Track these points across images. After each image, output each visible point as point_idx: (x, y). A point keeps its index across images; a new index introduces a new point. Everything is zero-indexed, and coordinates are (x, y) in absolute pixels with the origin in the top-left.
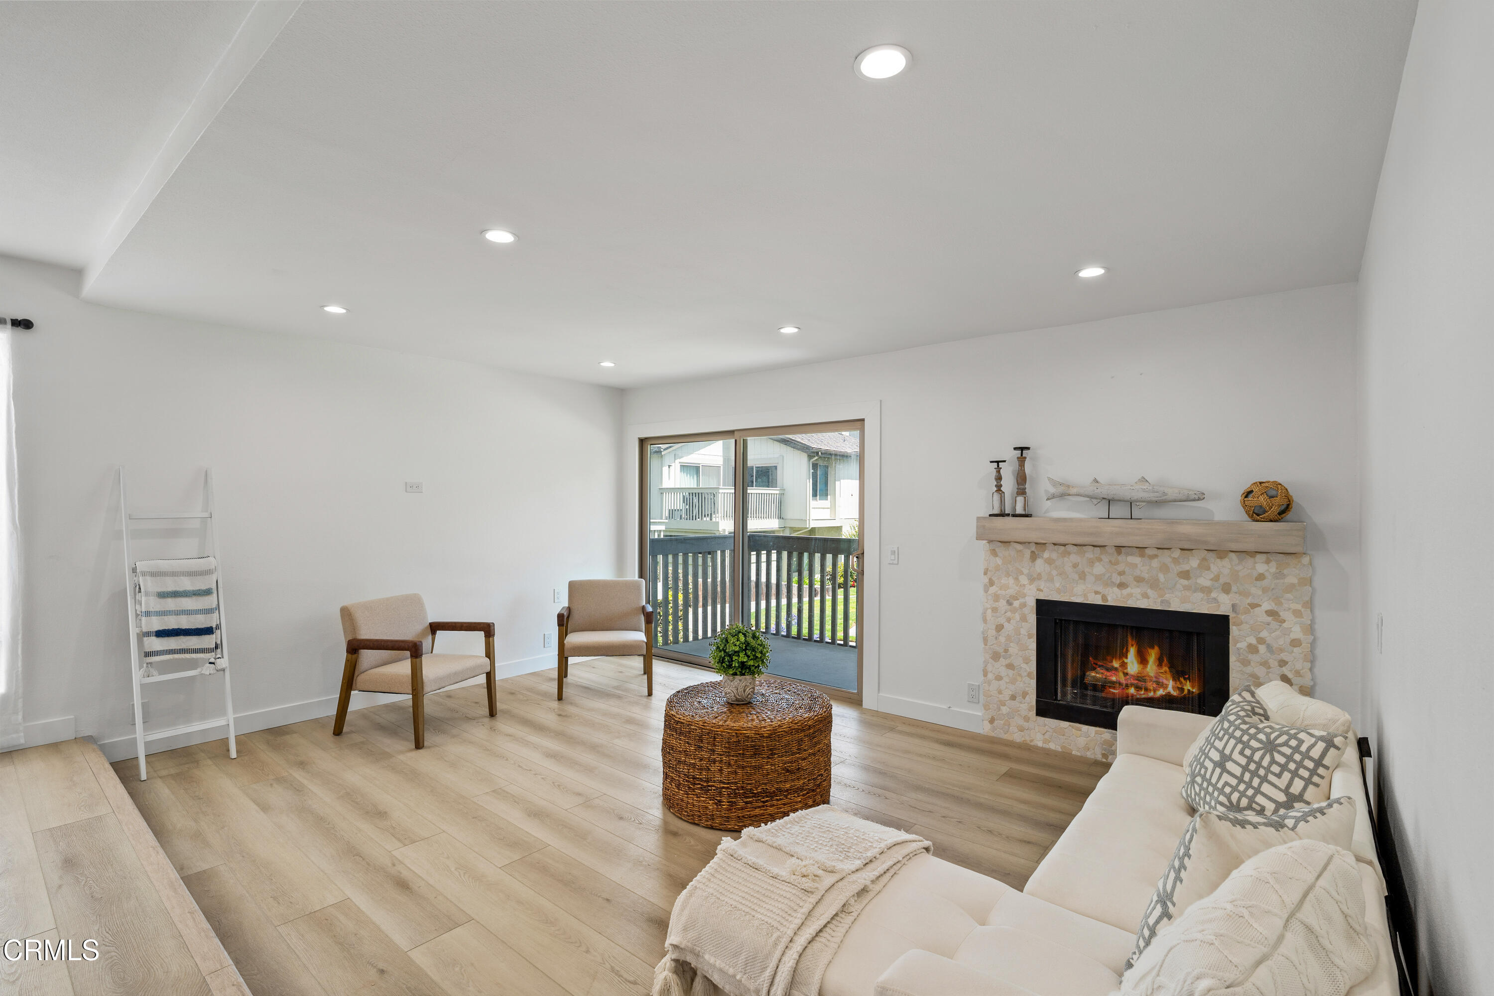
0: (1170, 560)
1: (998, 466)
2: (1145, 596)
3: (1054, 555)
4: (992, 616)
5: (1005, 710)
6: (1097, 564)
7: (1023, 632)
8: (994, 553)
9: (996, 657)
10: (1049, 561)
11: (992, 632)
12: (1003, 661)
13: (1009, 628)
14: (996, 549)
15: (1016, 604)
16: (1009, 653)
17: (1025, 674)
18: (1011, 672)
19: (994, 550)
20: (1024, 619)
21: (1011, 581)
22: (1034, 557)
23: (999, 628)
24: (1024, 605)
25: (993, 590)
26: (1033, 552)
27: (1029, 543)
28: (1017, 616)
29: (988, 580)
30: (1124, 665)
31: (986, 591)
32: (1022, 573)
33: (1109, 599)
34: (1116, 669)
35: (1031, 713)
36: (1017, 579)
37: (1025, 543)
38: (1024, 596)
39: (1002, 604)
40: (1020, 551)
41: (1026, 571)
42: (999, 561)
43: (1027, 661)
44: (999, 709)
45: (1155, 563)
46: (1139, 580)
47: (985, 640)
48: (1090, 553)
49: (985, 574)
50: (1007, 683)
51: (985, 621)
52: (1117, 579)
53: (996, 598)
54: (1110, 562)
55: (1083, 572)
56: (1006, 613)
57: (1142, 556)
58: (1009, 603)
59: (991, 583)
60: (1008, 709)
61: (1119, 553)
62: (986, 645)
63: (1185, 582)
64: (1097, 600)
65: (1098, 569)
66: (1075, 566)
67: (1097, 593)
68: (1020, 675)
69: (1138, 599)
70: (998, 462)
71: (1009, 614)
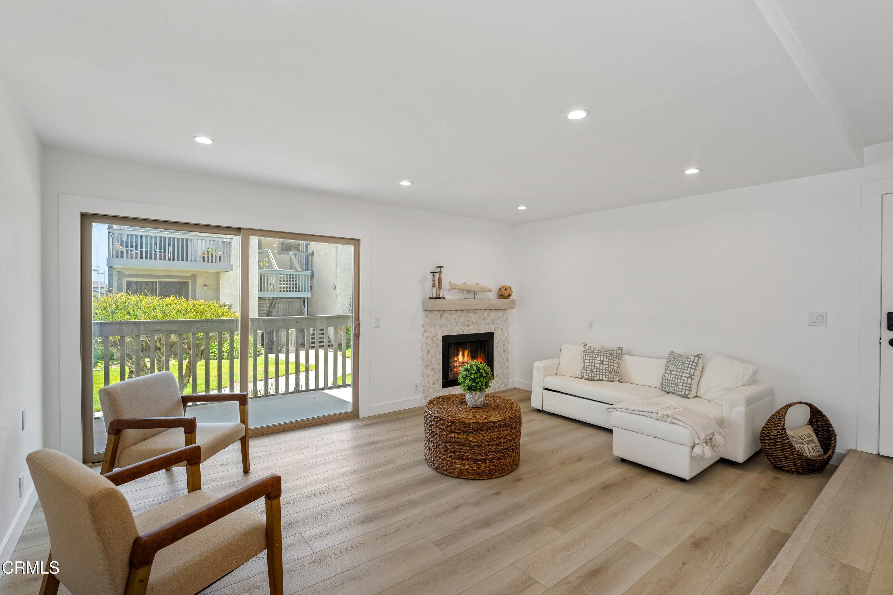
0: (481, 314)
1: (434, 275)
2: (475, 329)
3: (448, 316)
4: (426, 347)
5: (430, 390)
6: (462, 317)
7: (437, 352)
8: (426, 316)
9: (427, 366)
10: (446, 318)
11: (426, 355)
12: (430, 368)
13: (432, 351)
14: (427, 315)
15: (435, 339)
16: (432, 363)
17: (438, 371)
18: (433, 372)
19: (426, 315)
20: (437, 346)
21: (433, 329)
22: (441, 317)
23: (428, 352)
24: (437, 339)
25: (426, 334)
26: (441, 315)
27: (439, 310)
28: (435, 345)
29: (424, 330)
30: (458, 359)
31: (423, 335)
32: (436, 325)
33: (465, 331)
34: (456, 361)
35: (440, 388)
36: (435, 328)
37: (438, 311)
38: (438, 335)
39: (430, 340)
40: (436, 315)
41: (438, 324)
42: (428, 320)
43: (438, 365)
44: (428, 391)
45: (477, 316)
46: (473, 323)
47: (423, 360)
48: (459, 313)
49: (423, 327)
50: (431, 377)
51: (423, 350)
52: (467, 323)
53: (427, 338)
54: (465, 316)
55: (457, 322)
56: (431, 344)
57: (474, 313)
58: (432, 340)
59: (425, 331)
60: (432, 390)
61: (468, 313)
62: (423, 362)
63: (484, 322)
64: (461, 333)
65: (462, 320)
66: (455, 319)
67: (461, 330)
68: (436, 372)
69: (473, 330)
70: (434, 273)
71: (432, 345)
